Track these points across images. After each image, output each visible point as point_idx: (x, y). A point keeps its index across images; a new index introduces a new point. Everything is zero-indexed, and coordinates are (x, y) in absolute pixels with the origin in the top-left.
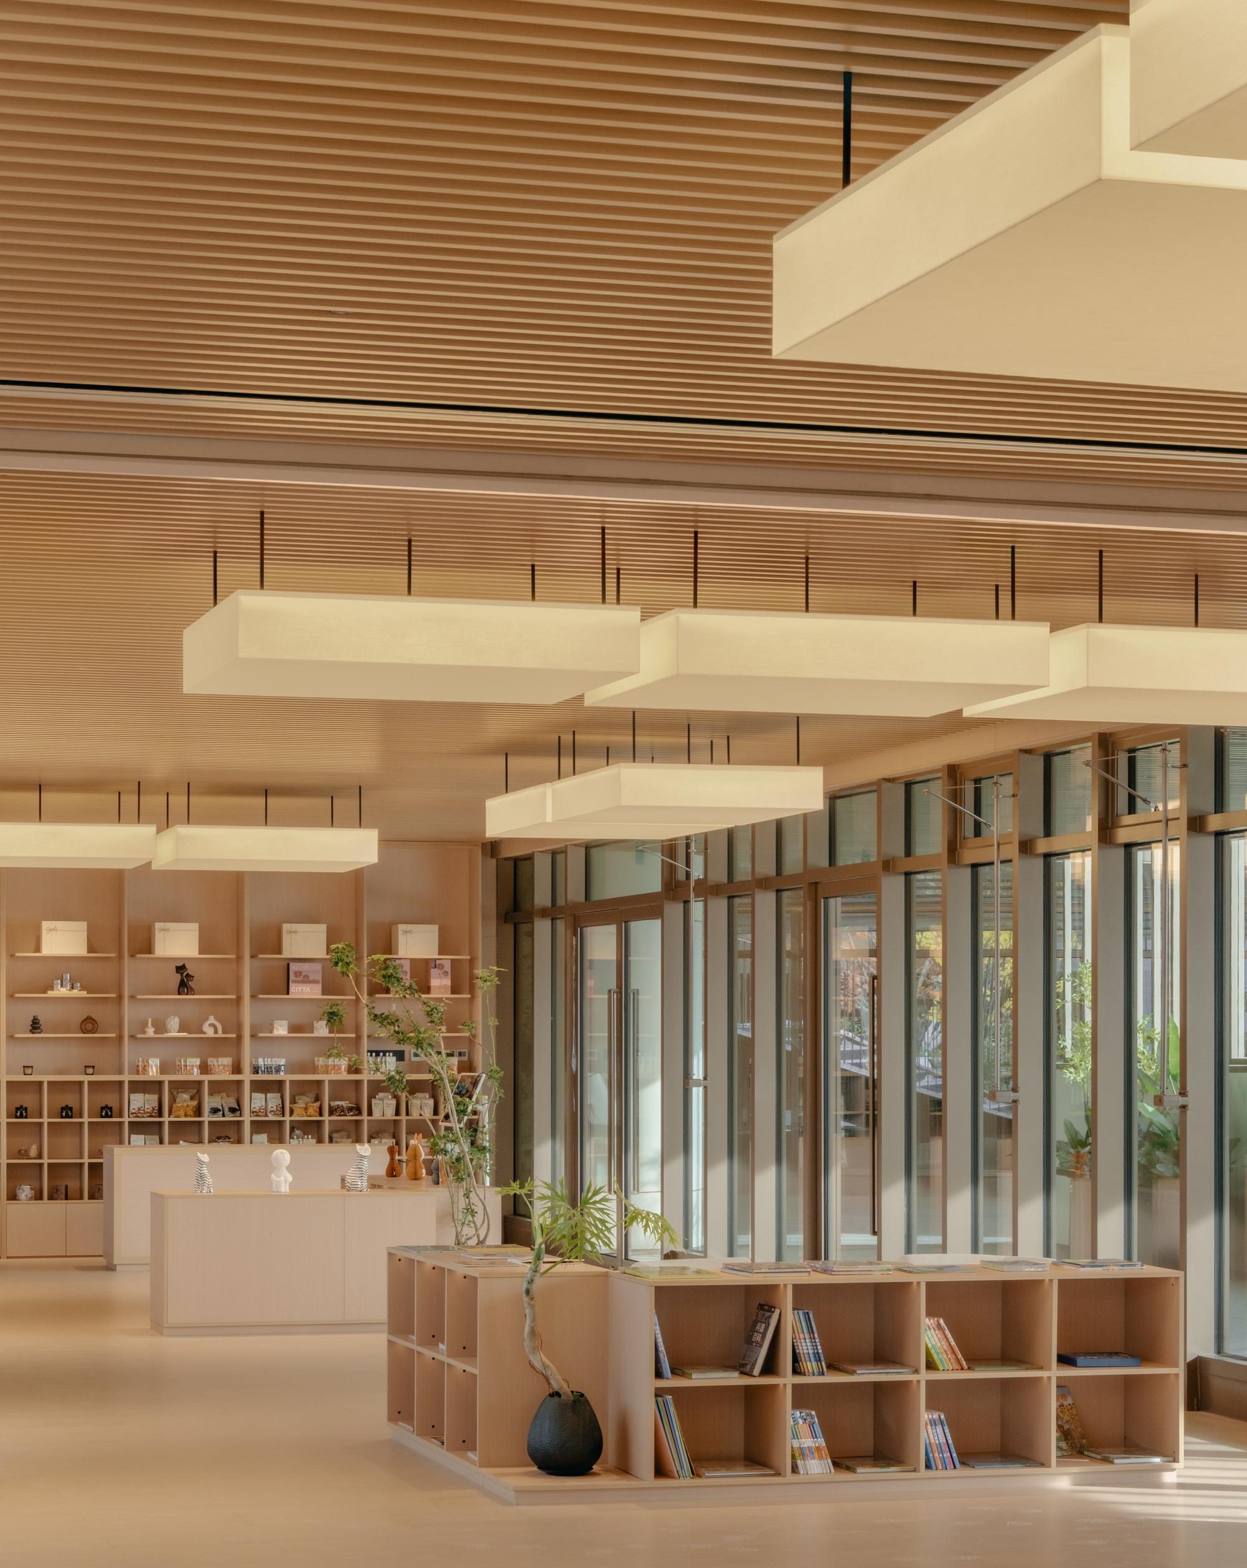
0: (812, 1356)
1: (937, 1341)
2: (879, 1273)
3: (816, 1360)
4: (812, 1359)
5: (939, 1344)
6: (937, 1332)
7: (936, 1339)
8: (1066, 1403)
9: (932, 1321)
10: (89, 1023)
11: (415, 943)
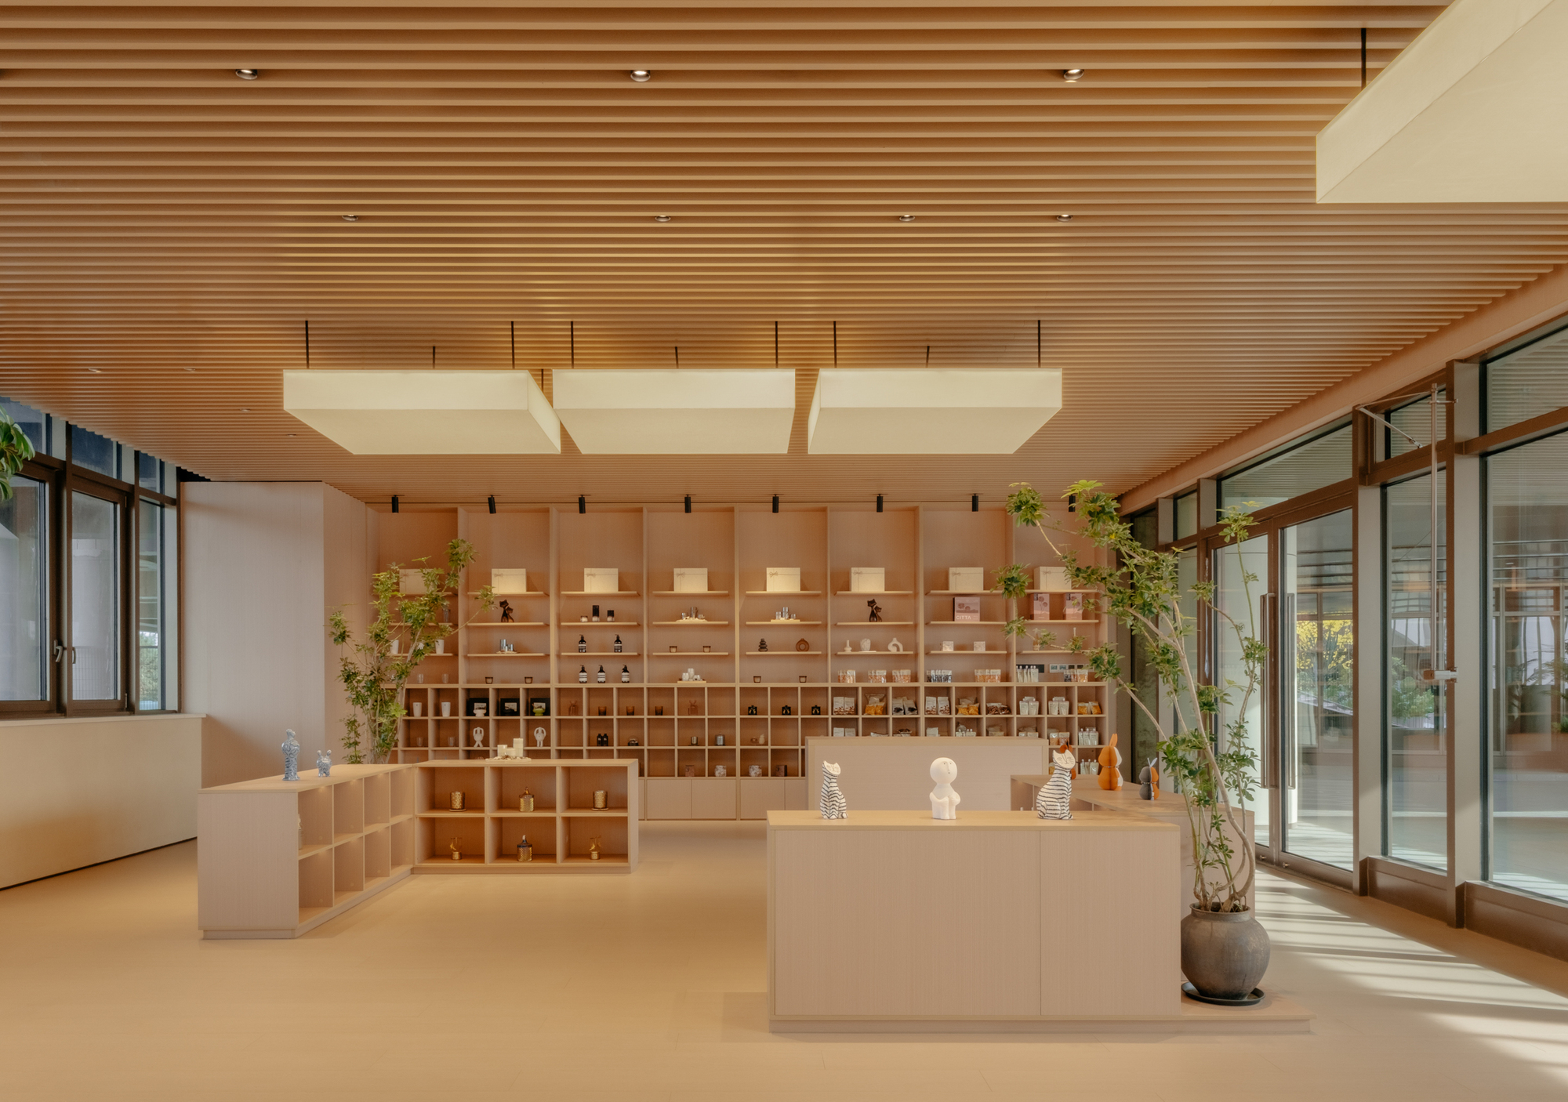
10: (803, 644)
11: (1053, 581)
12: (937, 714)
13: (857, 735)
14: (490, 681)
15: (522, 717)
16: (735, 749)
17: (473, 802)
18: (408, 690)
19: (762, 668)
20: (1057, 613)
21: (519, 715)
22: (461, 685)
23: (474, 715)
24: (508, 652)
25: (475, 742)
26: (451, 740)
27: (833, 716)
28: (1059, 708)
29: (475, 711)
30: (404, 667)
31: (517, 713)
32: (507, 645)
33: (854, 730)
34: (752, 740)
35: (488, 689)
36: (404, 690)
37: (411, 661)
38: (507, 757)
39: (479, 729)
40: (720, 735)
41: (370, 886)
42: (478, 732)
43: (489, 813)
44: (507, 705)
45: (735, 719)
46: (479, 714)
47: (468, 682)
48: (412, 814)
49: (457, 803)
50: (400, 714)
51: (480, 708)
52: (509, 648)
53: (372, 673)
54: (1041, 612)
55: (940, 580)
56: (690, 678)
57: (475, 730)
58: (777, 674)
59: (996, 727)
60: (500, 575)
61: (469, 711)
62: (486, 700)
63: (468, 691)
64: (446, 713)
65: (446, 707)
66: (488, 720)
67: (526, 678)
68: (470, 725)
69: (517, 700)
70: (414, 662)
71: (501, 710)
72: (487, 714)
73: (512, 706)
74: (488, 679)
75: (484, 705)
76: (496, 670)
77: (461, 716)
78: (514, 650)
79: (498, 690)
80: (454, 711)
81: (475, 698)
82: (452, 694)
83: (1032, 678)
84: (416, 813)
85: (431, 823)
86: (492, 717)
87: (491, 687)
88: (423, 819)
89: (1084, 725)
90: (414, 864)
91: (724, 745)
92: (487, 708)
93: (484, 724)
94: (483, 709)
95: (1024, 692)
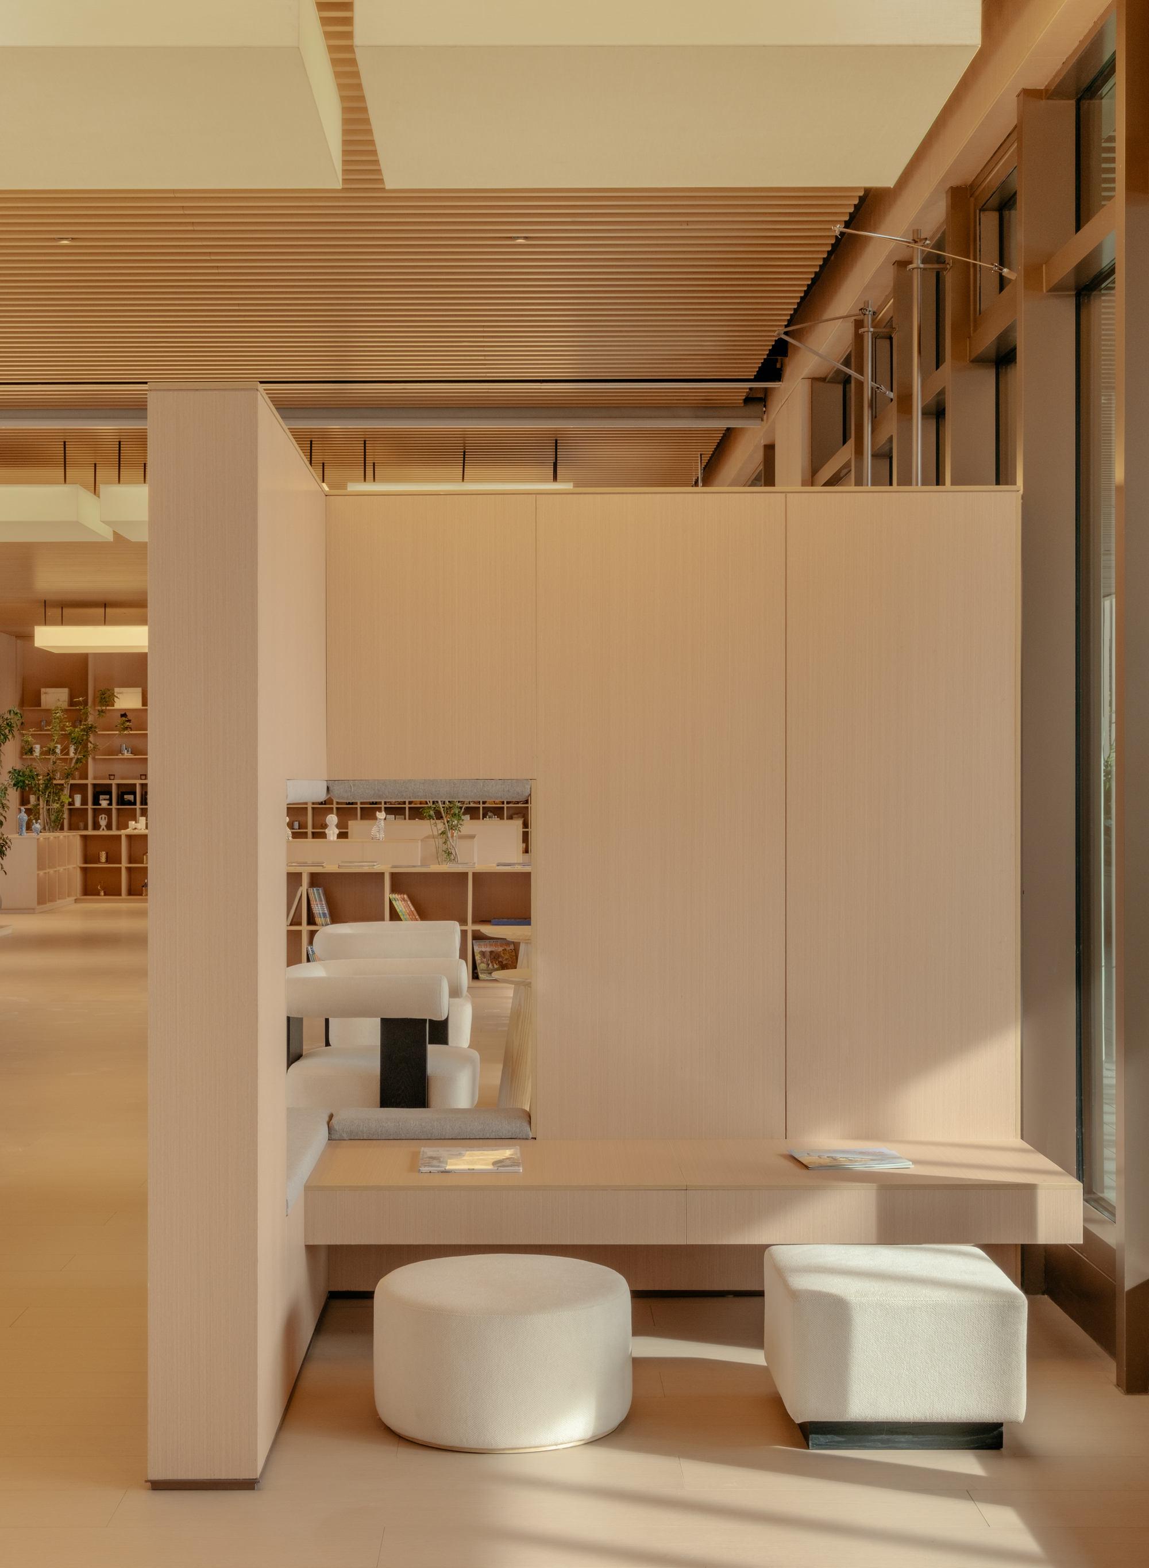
0: (321, 915)
1: (403, 908)
2: (367, 867)
3: (324, 917)
4: (322, 916)
5: (404, 910)
6: (403, 902)
7: (402, 906)
8: (508, 948)
9: (399, 896)
12: (470, 804)
13: (405, 819)
14: (112, 777)
15: (138, 806)
16: (307, 832)
17: (113, 857)
18: (71, 784)
21: (136, 805)
22: (90, 781)
23: (100, 805)
24: (127, 755)
25: (100, 826)
26: (82, 825)
27: (386, 806)
29: (101, 802)
30: (70, 771)
31: (134, 803)
32: (126, 749)
33: (403, 817)
34: (322, 825)
35: (111, 784)
36: (69, 785)
37: (73, 767)
38: (135, 829)
39: (103, 816)
40: (297, 821)
41: (59, 902)
42: (103, 818)
43: (124, 864)
44: (126, 797)
45: (307, 808)
46: (104, 804)
47: (95, 778)
48: (75, 863)
49: (103, 859)
50: (66, 800)
51: (105, 800)
52: (128, 751)
53: (48, 774)
57: (100, 817)
59: (519, 815)
60: (121, 693)
61: (96, 802)
62: (110, 793)
63: (95, 785)
64: (78, 804)
65: (78, 799)
66: (111, 809)
67: (141, 775)
68: (96, 813)
69: (134, 794)
70: (75, 767)
71: (121, 801)
72: (110, 804)
73: (131, 797)
74: (111, 776)
75: (108, 797)
76: (117, 768)
77: (90, 806)
78: (131, 753)
79: (118, 785)
80: (84, 802)
81: (101, 790)
82: (81, 789)
84: (78, 864)
85: (84, 870)
86: (114, 806)
87: (114, 782)
88: (82, 868)
90: (77, 896)
91: (299, 829)
92: (110, 800)
93: (108, 812)
94: (107, 800)
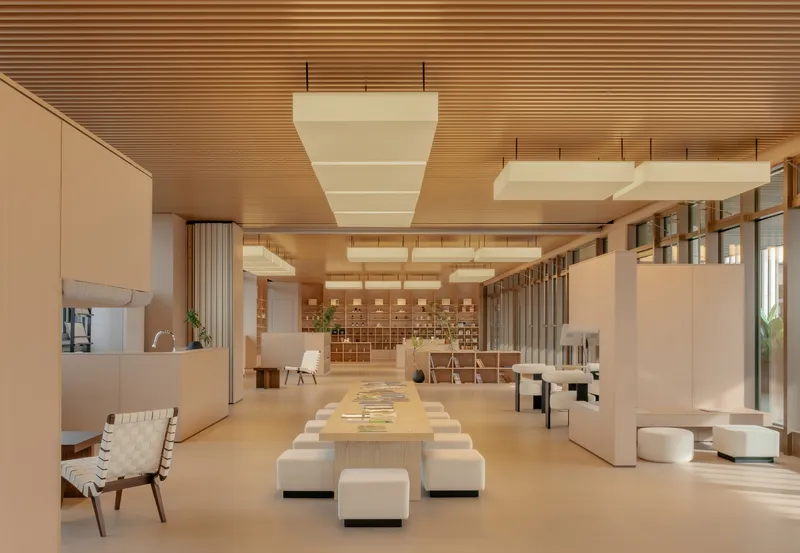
3: (458, 365)
7: (479, 362)
8: (500, 374)
10: (406, 317)
11: (467, 302)
12: (438, 334)
17: (340, 350)
19: (395, 323)
20: (468, 310)
28: (468, 333)
40: (386, 339)
54: (464, 310)
55: (440, 302)
56: (379, 326)
58: (400, 325)
83: (462, 326)
86: (338, 335)
89: (474, 337)
91: (387, 342)
95: (460, 329)
